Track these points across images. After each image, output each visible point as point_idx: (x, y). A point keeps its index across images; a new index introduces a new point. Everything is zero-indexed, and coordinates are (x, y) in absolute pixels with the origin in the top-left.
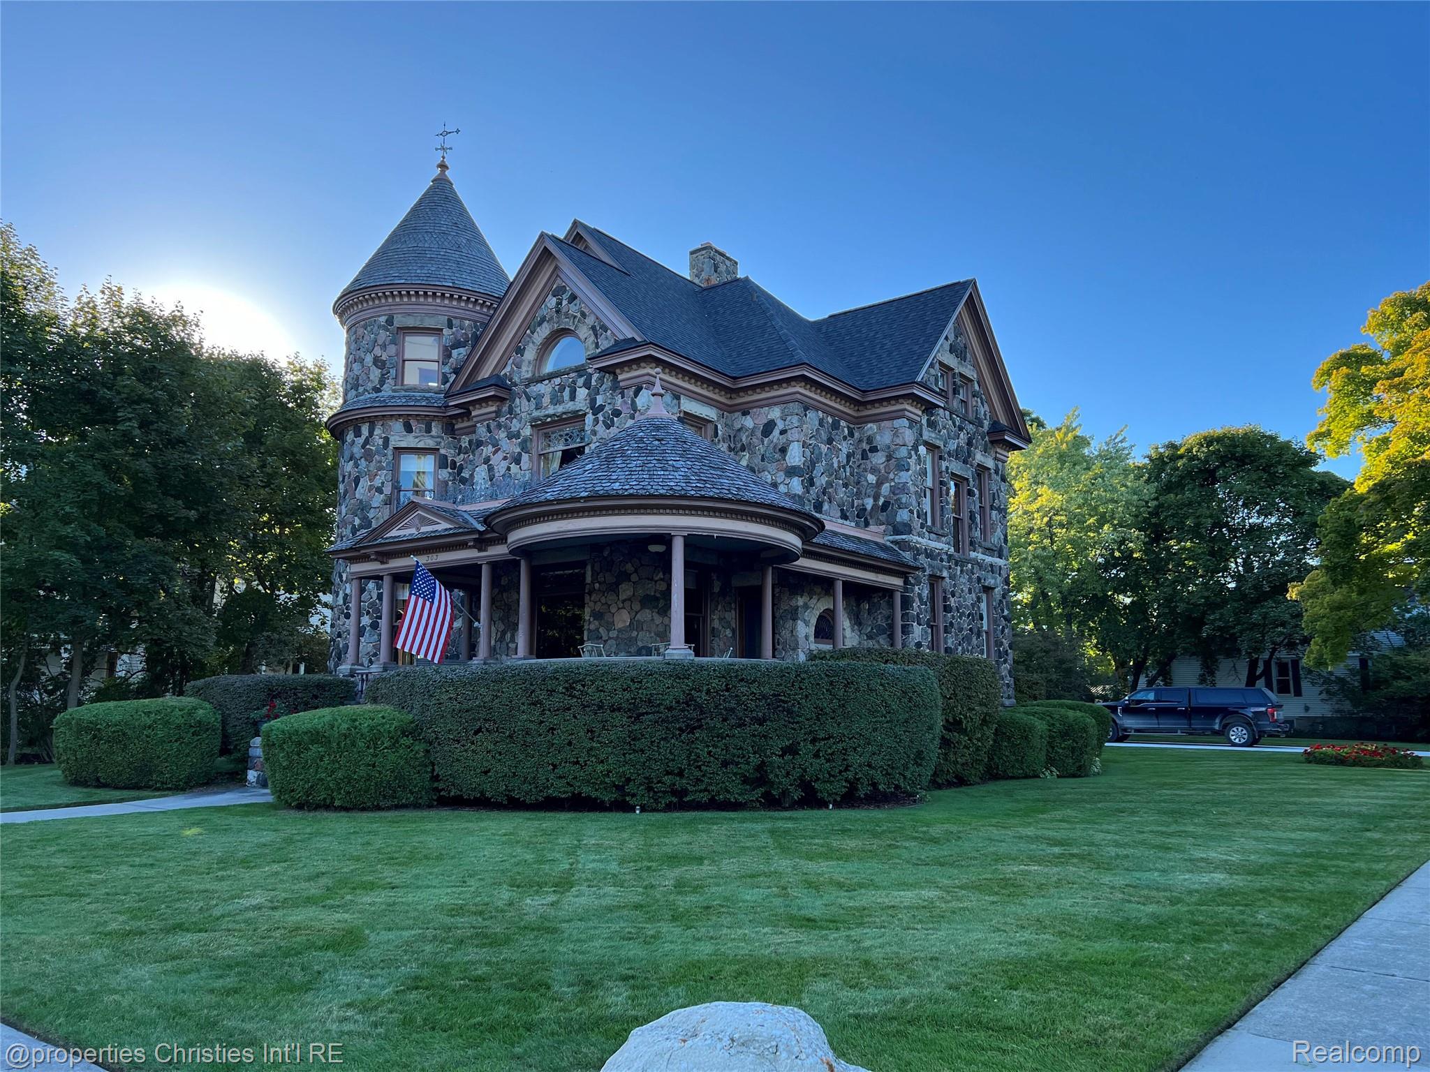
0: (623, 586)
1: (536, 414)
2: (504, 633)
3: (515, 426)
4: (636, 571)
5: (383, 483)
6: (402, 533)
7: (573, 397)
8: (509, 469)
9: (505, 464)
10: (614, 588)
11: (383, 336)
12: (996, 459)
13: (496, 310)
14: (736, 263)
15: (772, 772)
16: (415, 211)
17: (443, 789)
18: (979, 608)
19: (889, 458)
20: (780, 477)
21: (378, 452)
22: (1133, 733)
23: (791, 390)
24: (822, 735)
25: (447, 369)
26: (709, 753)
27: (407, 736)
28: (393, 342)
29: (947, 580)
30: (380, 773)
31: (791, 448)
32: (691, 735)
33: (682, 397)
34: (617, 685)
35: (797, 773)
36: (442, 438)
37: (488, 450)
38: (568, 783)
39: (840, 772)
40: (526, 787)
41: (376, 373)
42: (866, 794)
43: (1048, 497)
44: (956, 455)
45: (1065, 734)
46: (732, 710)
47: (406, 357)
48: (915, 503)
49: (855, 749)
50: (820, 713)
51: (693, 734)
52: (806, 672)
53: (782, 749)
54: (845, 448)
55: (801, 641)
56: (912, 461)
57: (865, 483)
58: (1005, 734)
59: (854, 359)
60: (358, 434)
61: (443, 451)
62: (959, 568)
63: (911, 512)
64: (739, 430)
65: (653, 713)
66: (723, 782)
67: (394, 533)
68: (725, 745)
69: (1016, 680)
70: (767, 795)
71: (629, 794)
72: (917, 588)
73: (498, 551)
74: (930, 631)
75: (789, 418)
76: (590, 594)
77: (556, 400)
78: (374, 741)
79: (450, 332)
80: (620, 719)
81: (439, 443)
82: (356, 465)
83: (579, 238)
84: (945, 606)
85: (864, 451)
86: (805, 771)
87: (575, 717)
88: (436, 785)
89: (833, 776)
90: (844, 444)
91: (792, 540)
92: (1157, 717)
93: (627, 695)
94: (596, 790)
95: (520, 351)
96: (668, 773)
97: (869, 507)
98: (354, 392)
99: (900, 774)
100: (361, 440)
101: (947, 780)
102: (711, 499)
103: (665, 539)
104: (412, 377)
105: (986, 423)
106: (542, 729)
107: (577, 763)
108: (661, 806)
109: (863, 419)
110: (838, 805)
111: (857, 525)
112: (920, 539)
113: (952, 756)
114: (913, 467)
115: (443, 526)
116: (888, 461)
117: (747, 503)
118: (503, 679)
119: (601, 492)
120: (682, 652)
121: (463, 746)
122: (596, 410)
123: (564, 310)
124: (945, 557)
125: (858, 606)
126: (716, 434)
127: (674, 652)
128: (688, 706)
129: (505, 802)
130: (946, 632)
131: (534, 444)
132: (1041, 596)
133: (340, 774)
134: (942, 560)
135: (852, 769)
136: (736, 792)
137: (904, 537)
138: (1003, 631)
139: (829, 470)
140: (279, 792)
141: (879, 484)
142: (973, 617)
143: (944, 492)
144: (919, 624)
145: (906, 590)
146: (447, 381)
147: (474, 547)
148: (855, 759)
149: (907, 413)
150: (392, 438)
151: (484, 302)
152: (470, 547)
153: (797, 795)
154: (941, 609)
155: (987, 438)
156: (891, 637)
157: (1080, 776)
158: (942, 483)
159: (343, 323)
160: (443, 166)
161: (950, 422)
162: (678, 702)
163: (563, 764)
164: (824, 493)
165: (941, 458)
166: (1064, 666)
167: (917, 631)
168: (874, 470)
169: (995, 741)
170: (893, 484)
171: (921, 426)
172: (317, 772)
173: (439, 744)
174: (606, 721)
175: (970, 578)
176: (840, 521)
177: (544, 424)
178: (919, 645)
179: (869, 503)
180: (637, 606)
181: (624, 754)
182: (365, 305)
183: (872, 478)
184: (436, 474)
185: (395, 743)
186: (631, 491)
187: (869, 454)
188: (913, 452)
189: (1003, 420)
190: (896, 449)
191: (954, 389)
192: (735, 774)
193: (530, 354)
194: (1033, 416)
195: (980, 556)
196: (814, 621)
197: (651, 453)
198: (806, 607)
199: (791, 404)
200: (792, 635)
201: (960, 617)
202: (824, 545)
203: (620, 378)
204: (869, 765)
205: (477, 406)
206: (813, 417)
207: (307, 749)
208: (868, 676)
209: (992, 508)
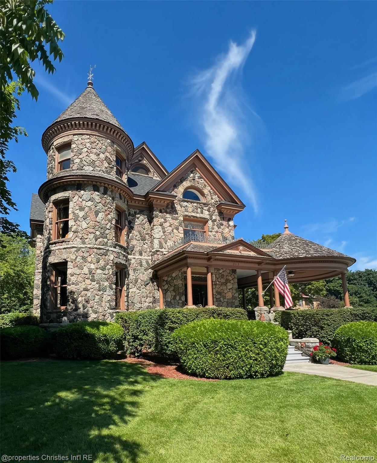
0: (228, 284)
1: (186, 213)
3: (175, 215)
6: (231, 251)
8: (172, 231)
11: (110, 149)
37: (161, 220)
60: (97, 190)
67: (228, 251)
77: (194, 211)
81: (127, 208)
95: (176, 187)
100: (99, 194)
115: (252, 253)
122: (213, 220)
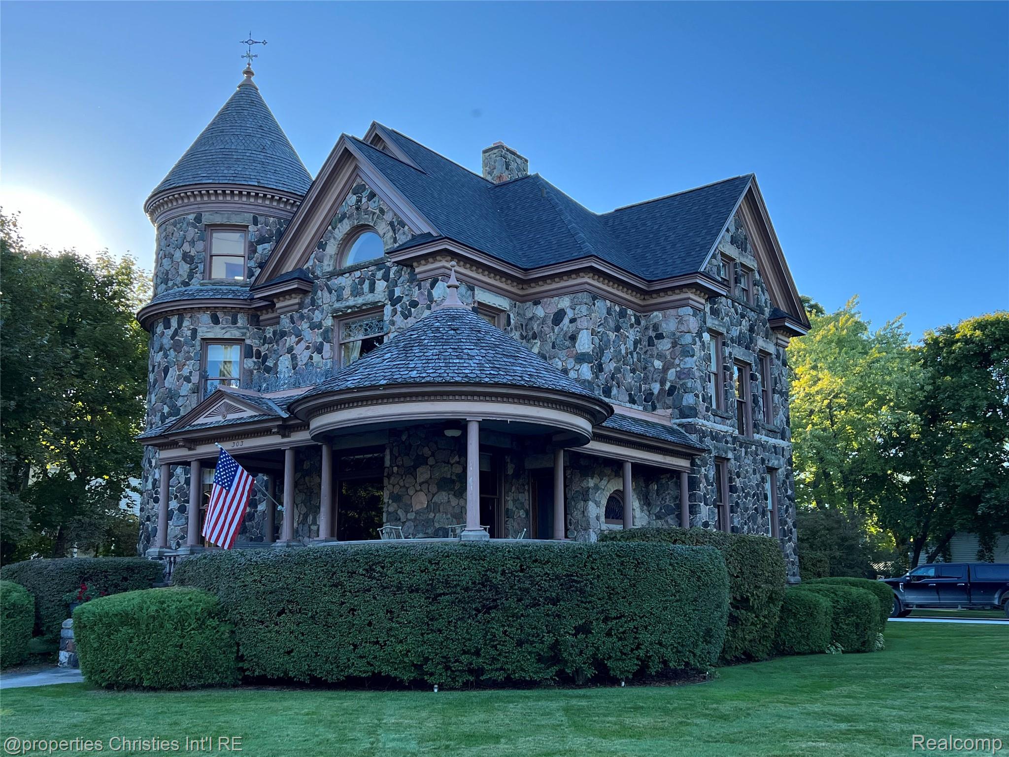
0: (419, 470)
1: (337, 305)
2: (306, 516)
3: (317, 316)
4: (433, 455)
5: (191, 373)
6: (208, 420)
7: (372, 289)
8: (311, 358)
9: (307, 353)
10: (411, 471)
11: (192, 232)
12: (777, 344)
13: (299, 207)
14: (526, 161)
15: (565, 651)
16: (223, 116)
17: (248, 669)
18: (763, 488)
19: (674, 344)
20: (570, 364)
21: (186, 343)
22: (914, 608)
23: (579, 281)
24: (614, 615)
25: (252, 264)
26: (505, 632)
27: (213, 618)
28: (202, 239)
29: (733, 461)
30: (187, 653)
31: (580, 336)
32: (487, 615)
33: (476, 288)
34: (415, 567)
35: (590, 652)
36: (248, 329)
37: (291, 340)
38: (368, 663)
39: (632, 650)
40: (327, 667)
41: (184, 268)
42: (657, 672)
43: (828, 381)
44: (739, 341)
45: (848, 611)
46: (527, 590)
47: (214, 252)
48: (700, 388)
49: (646, 628)
50: (612, 592)
51: (489, 614)
52: (597, 553)
53: (575, 628)
54: (632, 335)
55: (593, 522)
56: (697, 347)
57: (652, 369)
58: (791, 610)
59: (639, 251)
60: (167, 326)
61: (248, 342)
62: (743, 449)
63: (697, 396)
64: (531, 319)
65: (451, 594)
66: (518, 661)
67: (201, 420)
68: (520, 624)
69: (801, 558)
70: (561, 673)
71: (427, 673)
72: (703, 469)
73: (301, 437)
74: (716, 511)
75: (578, 307)
76: (389, 477)
77: (356, 292)
78: (181, 622)
79: (255, 228)
80: (419, 600)
81: (244, 334)
82: (166, 356)
83: (377, 139)
84: (731, 486)
85: (650, 337)
86: (598, 649)
87: (375, 598)
88: (241, 665)
89: (625, 654)
90: (631, 331)
91: (583, 424)
92: (938, 593)
93: (425, 577)
94: (396, 669)
95: (322, 246)
96: (465, 653)
97: (656, 392)
98: (163, 286)
99: (690, 651)
100: (169, 332)
101: (735, 657)
102: (505, 385)
103: (461, 424)
104: (219, 272)
105: (767, 311)
106: (344, 610)
107: (377, 643)
108: (459, 684)
109: (648, 308)
110: (630, 683)
111: (645, 409)
112: (705, 422)
113: (740, 634)
114: (697, 354)
115: (248, 413)
116: (673, 347)
117: (539, 389)
118: (306, 561)
119: (400, 380)
120: (478, 533)
121: (267, 627)
122: (395, 301)
123: (364, 207)
124: (729, 439)
125: (647, 486)
126: (509, 323)
127: (470, 533)
128: (484, 586)
129: (308, 682)
130: (732, 511)
131: (335, 334)
132: (823, 476)
133: (148, 655)
134: (727, 442)
135: (643, 647)
136: (532, 670)
137: (689, 420)
138: (787, 510)
139: (617, 357)
140: (90, 673)
141: (665, 370)
142: (758, 497)
143: (728, 377)
144: (706, 504)
145: (693, 471)
146: (253, 275)
147: (278, 433)
148: (645, 637)
149: (691, 302)
150: (199, 330)
151: (288, 200)
152: (274, 433)
153: (590, 672)
154: (727, 489)
155: (768, 325)
156: (679, 517)
157: (864, 652)
158: (726, 368)
159: (153, 221)
160: (249, 73)
161: (733, 310)
162: (474, 583)
163: (363, 644)
164: (613, 378)
165: (724, 344)
166: (846, 544)
167: (704, 512)
168: (660, 357)
169: (781, 618)
170: (678, 369)
171: (705, 314)
172: (126, 654)
173: (244, 625)
174: (404, 602)
175: (754, 459)
176: (628, 405)
177: (346, 314)
178: (706, 524)
179: (656, 388)
180: (433, 489)
181: (422, 634)
182: (175, 204)
183: (658, 364)
184: (241, 363)
185: (202, 625)
186: (428, 379)
187: (655, 341)
188: (697, 339)
189: (783, 308)
190: (681, 336)
191: (736, 279)
192: (530, 653)
193: (332, 248)
194: (812, 303)
195: (762, 437)
196: (604, 502)
197: (447, 342)
198: (597, 488)
199: (580, 294)
200: (584, 516)
201: (746, 498)
202: (613, 428)
203: (417, 270)
204: (660, 644)
205: (281, 298)
206: (601, 306)
207: (117, 631)
208: (657, 557)
209: (774, 391)
